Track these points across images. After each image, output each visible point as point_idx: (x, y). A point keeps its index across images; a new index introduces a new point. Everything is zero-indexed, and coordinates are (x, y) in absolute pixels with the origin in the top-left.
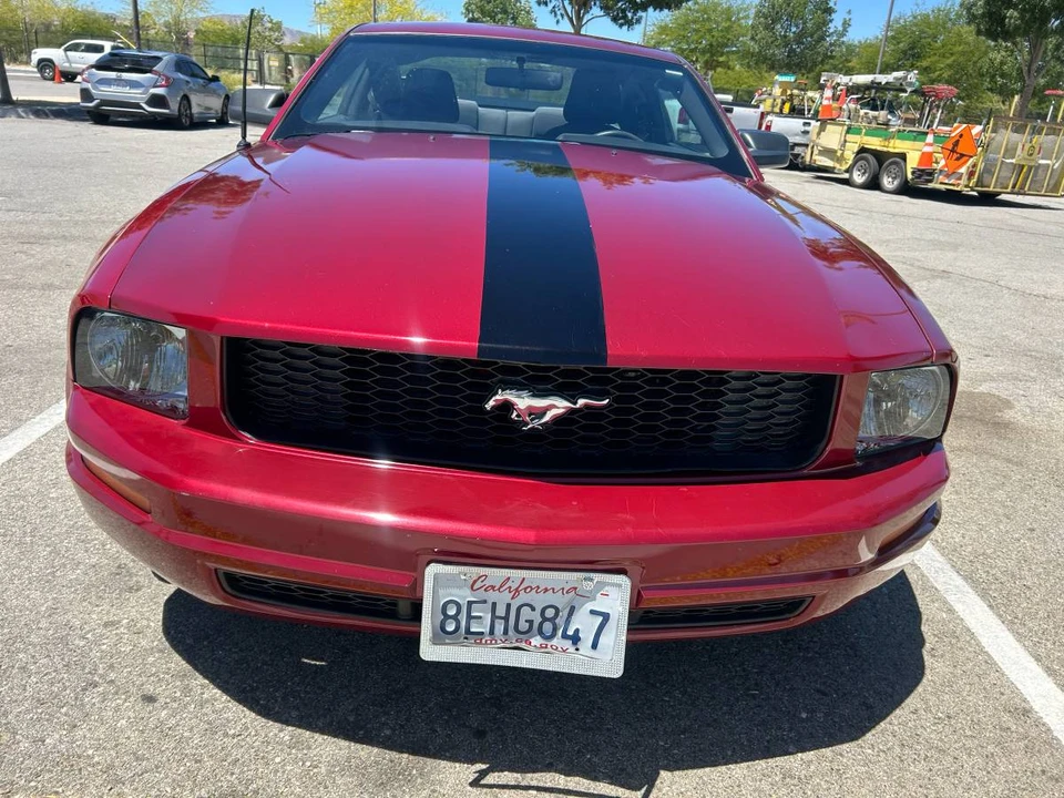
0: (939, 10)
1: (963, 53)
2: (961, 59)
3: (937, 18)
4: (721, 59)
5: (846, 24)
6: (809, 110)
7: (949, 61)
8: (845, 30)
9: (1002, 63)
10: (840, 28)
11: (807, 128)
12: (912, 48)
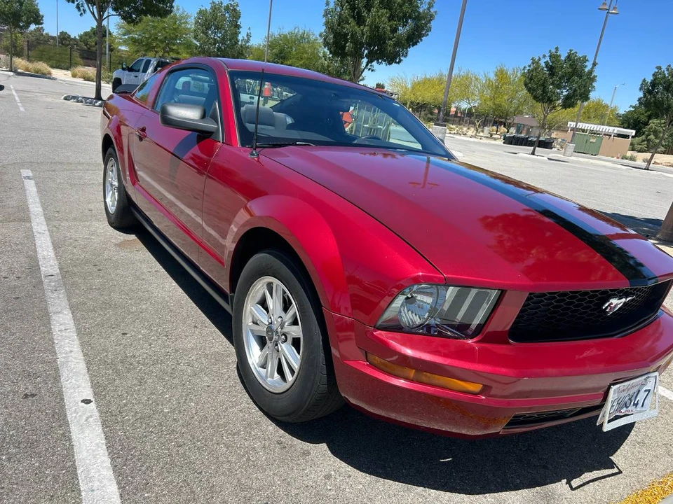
0: (292, 33)
1: (308, 59)
2: (307, 62)
3: (291, 37)
4: (175, 47)
5: (249, 35)
6: (249, 89)
7: (301, 63)
8: (249, 39)
9: (328, 66)
10: (246, 38)
11: (252, 100)
12: (280, 53)
